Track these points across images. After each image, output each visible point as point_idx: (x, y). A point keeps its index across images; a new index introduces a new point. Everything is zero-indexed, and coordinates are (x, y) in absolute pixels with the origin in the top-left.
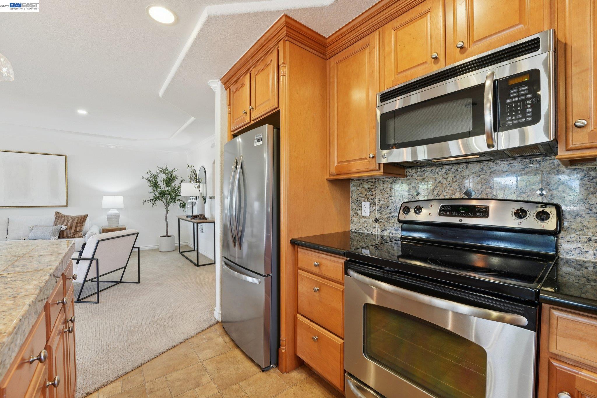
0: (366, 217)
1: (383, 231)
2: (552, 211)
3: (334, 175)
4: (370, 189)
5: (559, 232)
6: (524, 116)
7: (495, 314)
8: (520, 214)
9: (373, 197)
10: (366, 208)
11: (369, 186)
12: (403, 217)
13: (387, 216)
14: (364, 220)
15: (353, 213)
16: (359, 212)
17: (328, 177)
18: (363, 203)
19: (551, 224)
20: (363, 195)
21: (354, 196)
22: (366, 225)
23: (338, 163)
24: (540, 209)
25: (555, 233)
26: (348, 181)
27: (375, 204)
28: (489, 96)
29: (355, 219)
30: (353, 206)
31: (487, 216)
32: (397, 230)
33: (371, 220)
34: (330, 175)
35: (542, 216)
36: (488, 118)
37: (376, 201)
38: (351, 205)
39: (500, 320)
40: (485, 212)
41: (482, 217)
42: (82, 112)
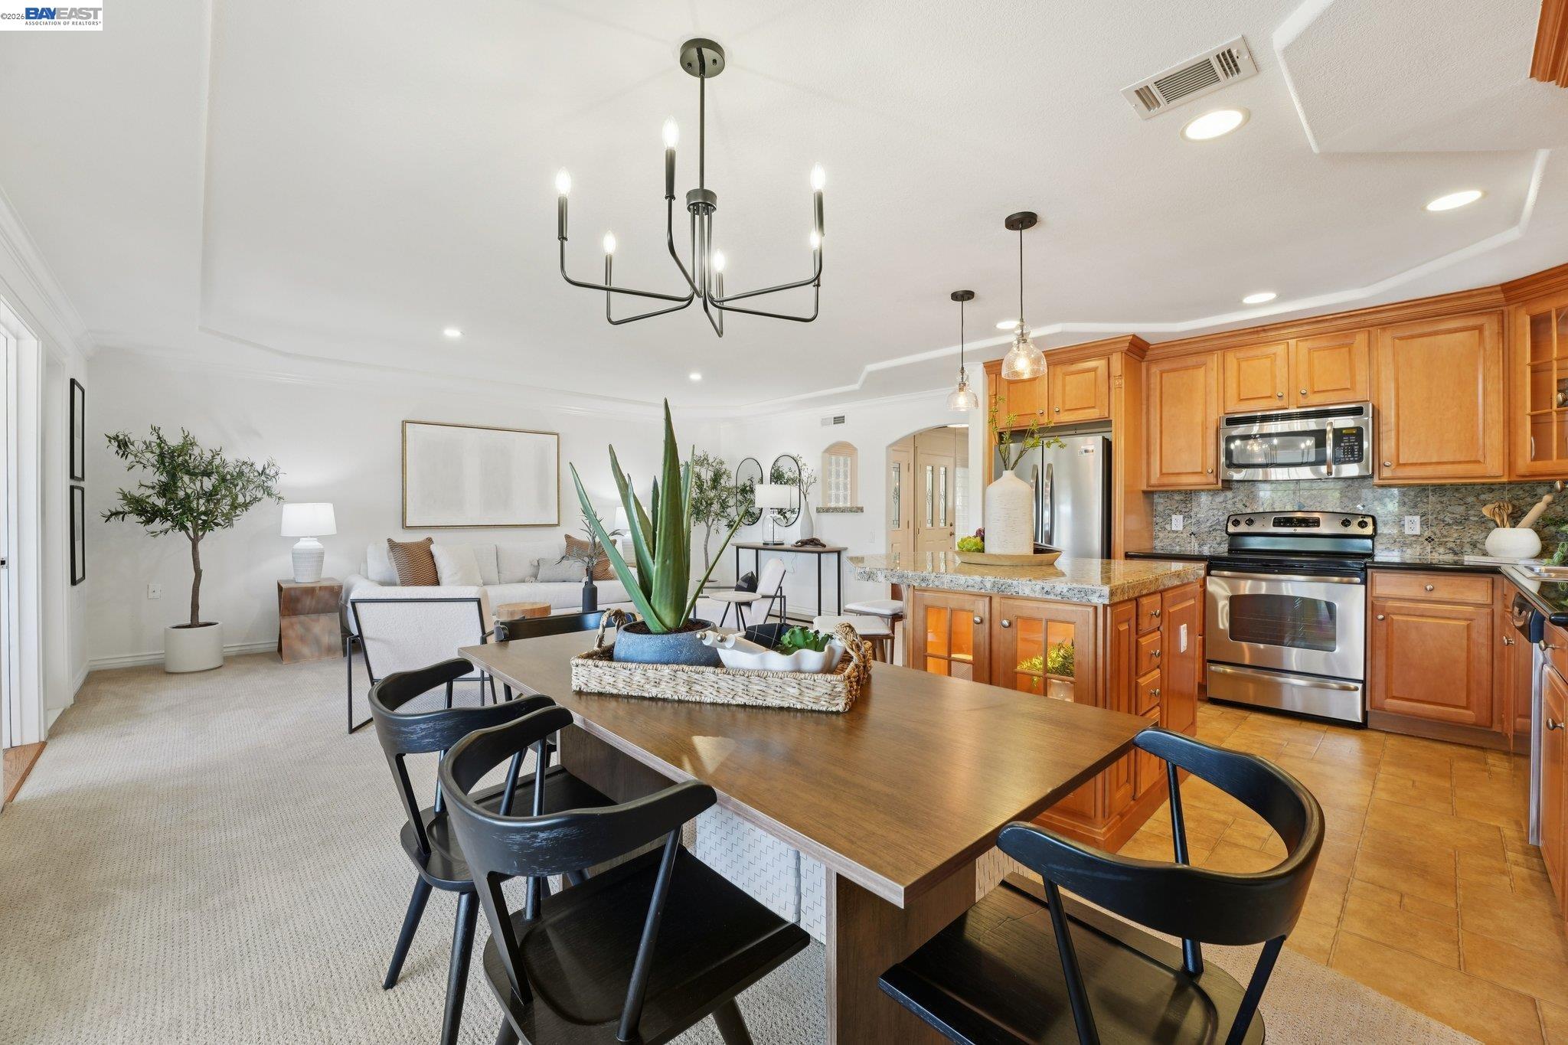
0: (1177, 532)
1: (1200, 546)
2: (1369, 520)
3: (1153, 486)
4: (1184, 501)
5: (1375, 536)
6: (1353, 456)
7: (1336, 579)
8: (1346, 523)
9: (1187, 510)
10: (1177, 522)
11: (1182, 498)
12: (1232, 529)
13: (1206, 530)
14: (1175, 535)
15: (1157, 528)
16: (1168, 527)
17: (1145, 488)
18: (1174, 517)
19: (1369, 531)
20: (1174, 508)
21: (1160, 508)
22: (1177, 540)
23: (1162, 474)
24: (1361, 519)
25: (1371, 537)
26: (1152, 493)
27: (1191, 517)
28: (1330, 436)
29: (1161, 535)
30: (1159, 520)
31: (1318, 526)
32: (1219, 544)
33: (1185, 535)
34: (1148, 486)
35: (1363, 525)
36: (1329, 450)
37: (1192, 514)
38: (1155, 519)
39: (1341, 582)
40: (1316, 523)
41: (1314, 526)
42: (695, 377)
